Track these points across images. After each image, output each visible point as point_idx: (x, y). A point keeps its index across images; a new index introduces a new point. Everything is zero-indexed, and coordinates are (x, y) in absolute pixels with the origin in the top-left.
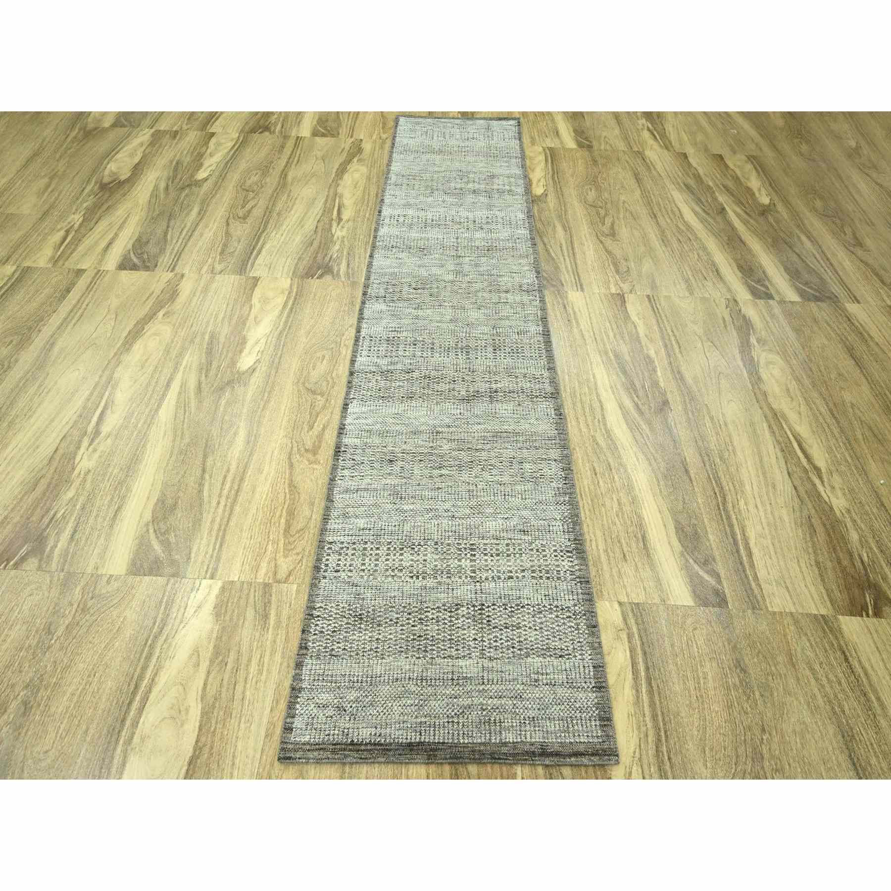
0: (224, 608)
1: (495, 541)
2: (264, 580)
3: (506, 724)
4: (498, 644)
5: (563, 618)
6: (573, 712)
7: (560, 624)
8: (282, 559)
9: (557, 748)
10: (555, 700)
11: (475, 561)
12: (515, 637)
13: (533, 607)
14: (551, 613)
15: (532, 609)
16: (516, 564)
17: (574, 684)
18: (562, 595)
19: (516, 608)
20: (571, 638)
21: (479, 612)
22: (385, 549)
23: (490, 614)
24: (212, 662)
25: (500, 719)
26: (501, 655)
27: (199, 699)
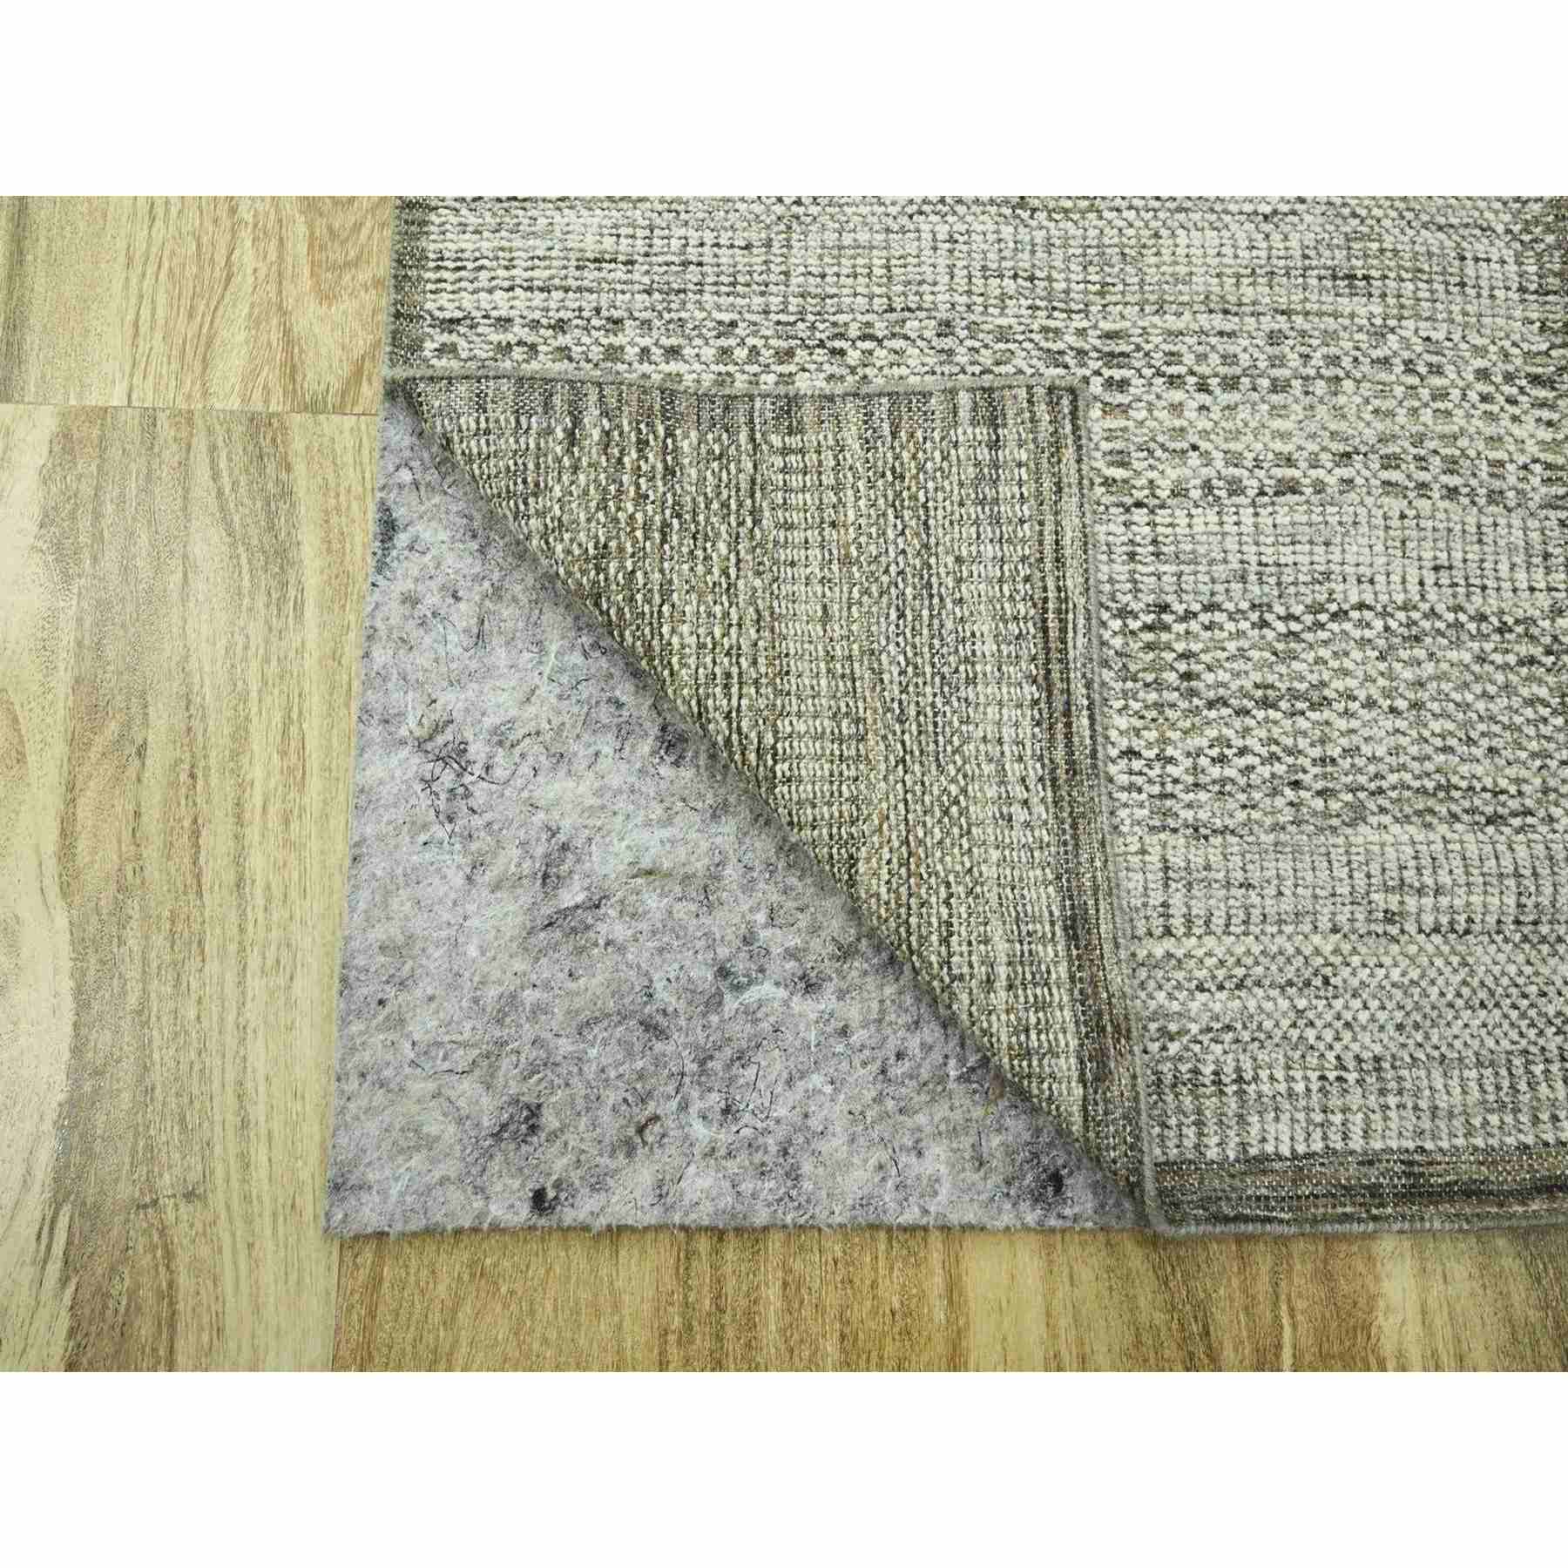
0: (85, 523)
1: (1218, 322)
2: (246, 399)
3: (1266, 1088)
4: (1230, 772)
5: (1506, 667)
6: (1532, 1033)
7: (1492, 690)
8: (312, 307)
9: (1469, 1170)
10: (1466, 991)
11: (1124, 409)
12: (1303, 743)
13: (1385, 614)
14: (1457, 644)
15: (1378, 624)
16: (1312, 427)
17: (1544, 929)
18: (1504, 568)
19: (1308, 619)
20: (1534, 746)
21: (1149, 637)
22: (709, 353)
23: (1196, 647)
24: (77, 744)
25: (1238, 1070)
26: (1241, 816)
27: (53, 892)
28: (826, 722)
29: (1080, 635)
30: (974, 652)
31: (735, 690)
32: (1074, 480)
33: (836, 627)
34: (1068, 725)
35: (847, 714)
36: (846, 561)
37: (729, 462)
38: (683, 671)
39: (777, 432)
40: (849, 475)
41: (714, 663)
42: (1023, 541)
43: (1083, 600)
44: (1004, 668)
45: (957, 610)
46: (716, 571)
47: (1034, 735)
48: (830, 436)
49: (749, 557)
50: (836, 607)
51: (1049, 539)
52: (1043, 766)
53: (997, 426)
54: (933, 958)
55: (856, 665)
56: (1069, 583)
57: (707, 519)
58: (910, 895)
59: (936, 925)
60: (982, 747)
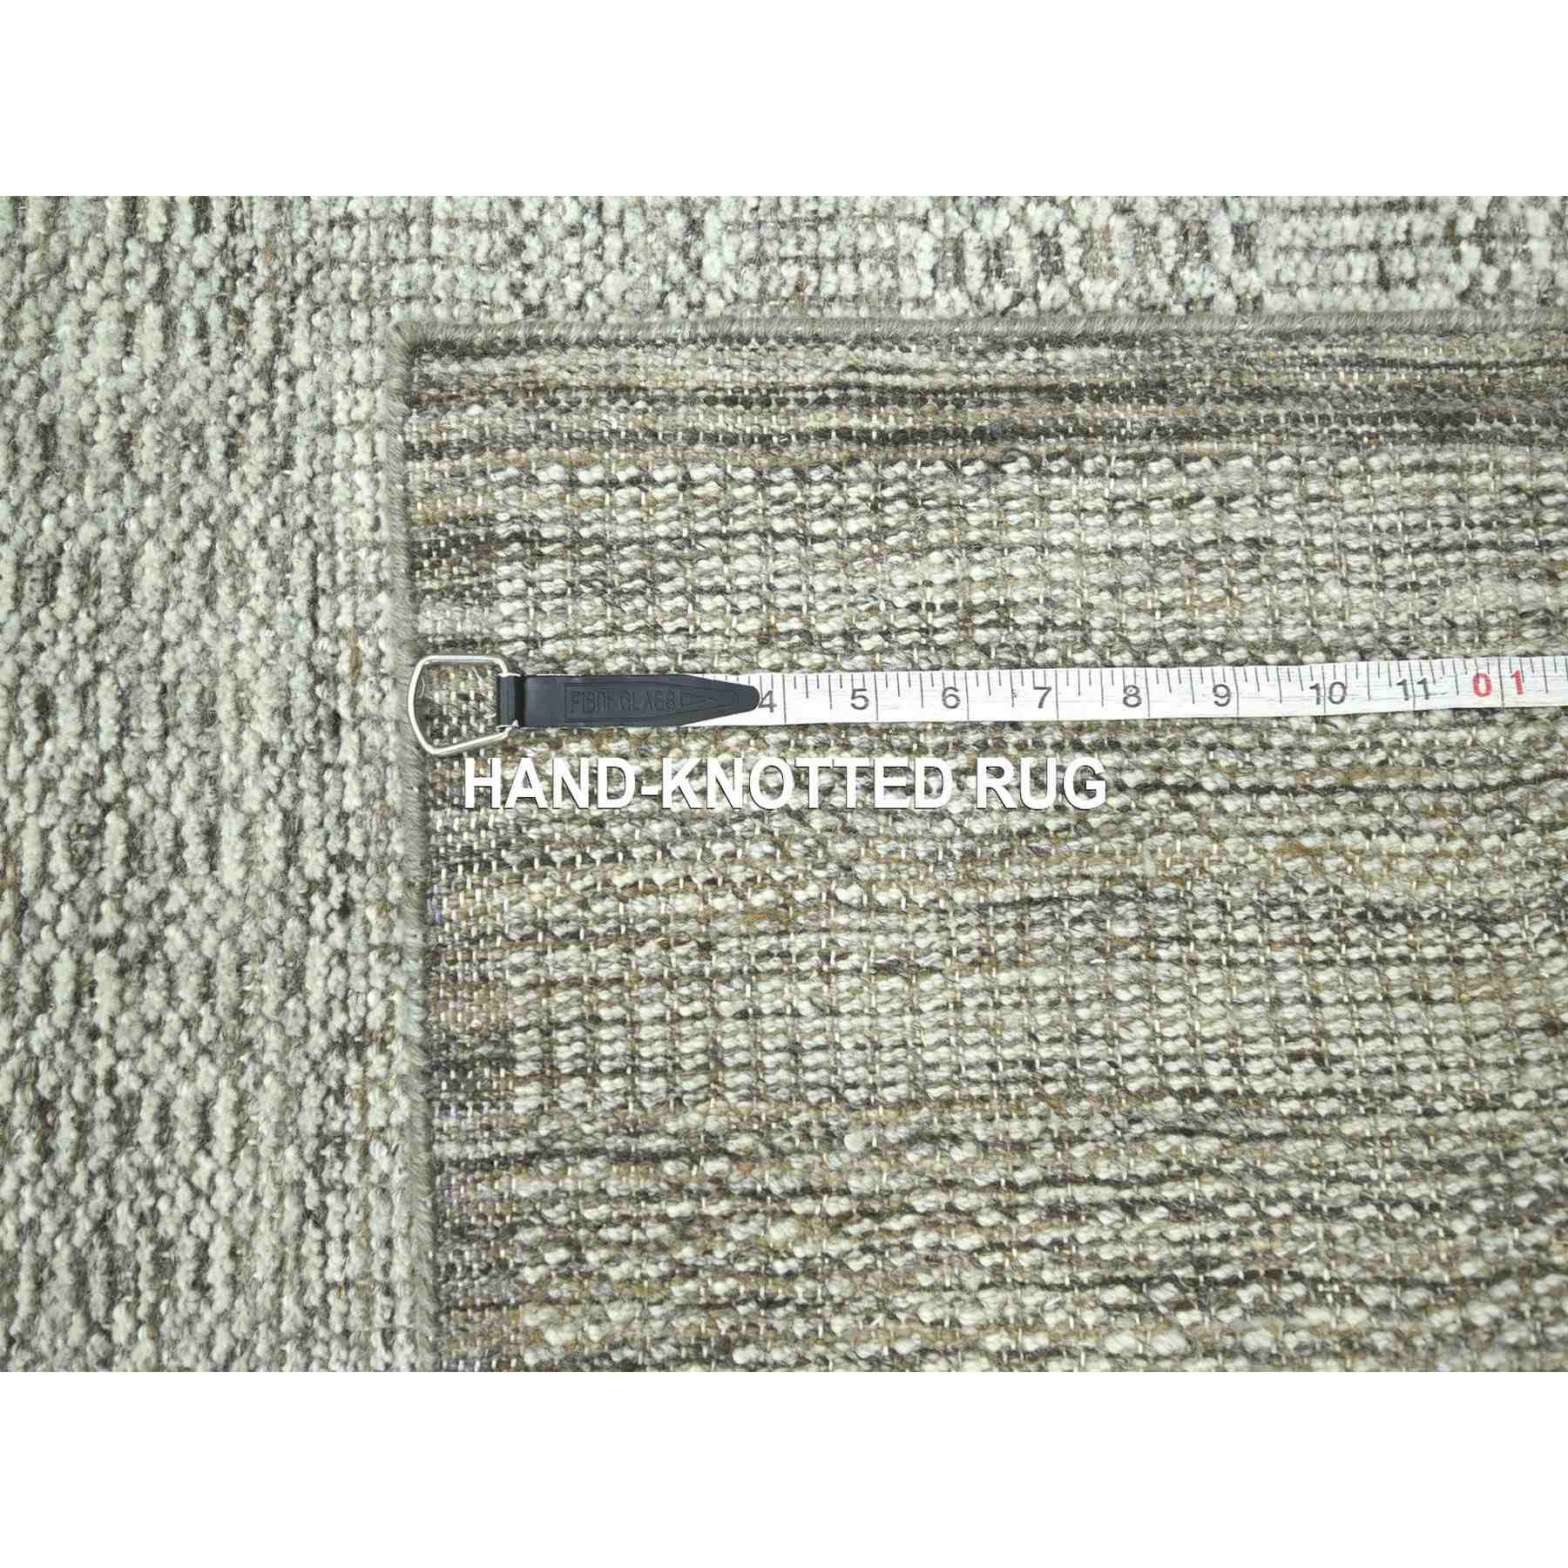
28: (1120, 974)
29: (911, 359)
30: (950, 607)
31: (1082, 1194)
32: (601, 358)
33: (922, 942)
34: (1076, 393)
35: (1098, 922)
36: (782, 917)
37: (581, 1223)
38: (1050, 1320)
39: (507, 1098)
40: (598, 908)
41: (1029, 1245)
42: (726, 481)
43: (840, 350)
44: (973, 536)
45: (866, 644)
46: (835, 1247)
47: (1099, 473)
48: (516, 958)
49: (796, 1163)
50: (880, 941)
51: (723, 420)
52: (1157, 457)
53: (491, 536)
54: (1520, 735)
55: (998, 895)
56: (809, 378)
57: (720, 1273)
58: (1419, 788)
59: (1463, 733)
60: (1131, 597)
